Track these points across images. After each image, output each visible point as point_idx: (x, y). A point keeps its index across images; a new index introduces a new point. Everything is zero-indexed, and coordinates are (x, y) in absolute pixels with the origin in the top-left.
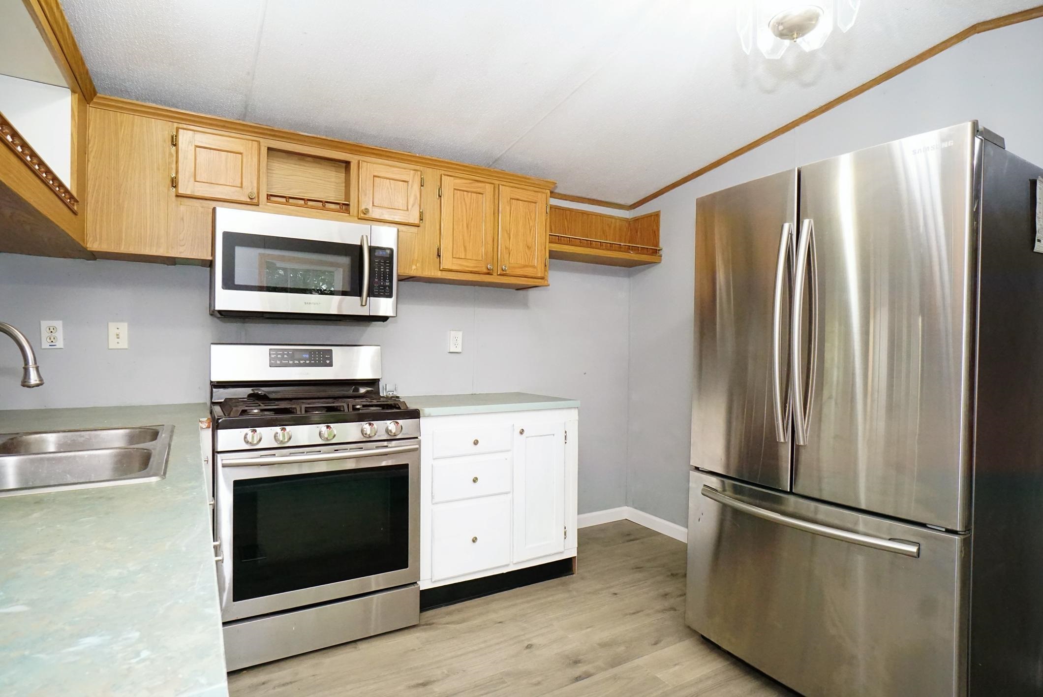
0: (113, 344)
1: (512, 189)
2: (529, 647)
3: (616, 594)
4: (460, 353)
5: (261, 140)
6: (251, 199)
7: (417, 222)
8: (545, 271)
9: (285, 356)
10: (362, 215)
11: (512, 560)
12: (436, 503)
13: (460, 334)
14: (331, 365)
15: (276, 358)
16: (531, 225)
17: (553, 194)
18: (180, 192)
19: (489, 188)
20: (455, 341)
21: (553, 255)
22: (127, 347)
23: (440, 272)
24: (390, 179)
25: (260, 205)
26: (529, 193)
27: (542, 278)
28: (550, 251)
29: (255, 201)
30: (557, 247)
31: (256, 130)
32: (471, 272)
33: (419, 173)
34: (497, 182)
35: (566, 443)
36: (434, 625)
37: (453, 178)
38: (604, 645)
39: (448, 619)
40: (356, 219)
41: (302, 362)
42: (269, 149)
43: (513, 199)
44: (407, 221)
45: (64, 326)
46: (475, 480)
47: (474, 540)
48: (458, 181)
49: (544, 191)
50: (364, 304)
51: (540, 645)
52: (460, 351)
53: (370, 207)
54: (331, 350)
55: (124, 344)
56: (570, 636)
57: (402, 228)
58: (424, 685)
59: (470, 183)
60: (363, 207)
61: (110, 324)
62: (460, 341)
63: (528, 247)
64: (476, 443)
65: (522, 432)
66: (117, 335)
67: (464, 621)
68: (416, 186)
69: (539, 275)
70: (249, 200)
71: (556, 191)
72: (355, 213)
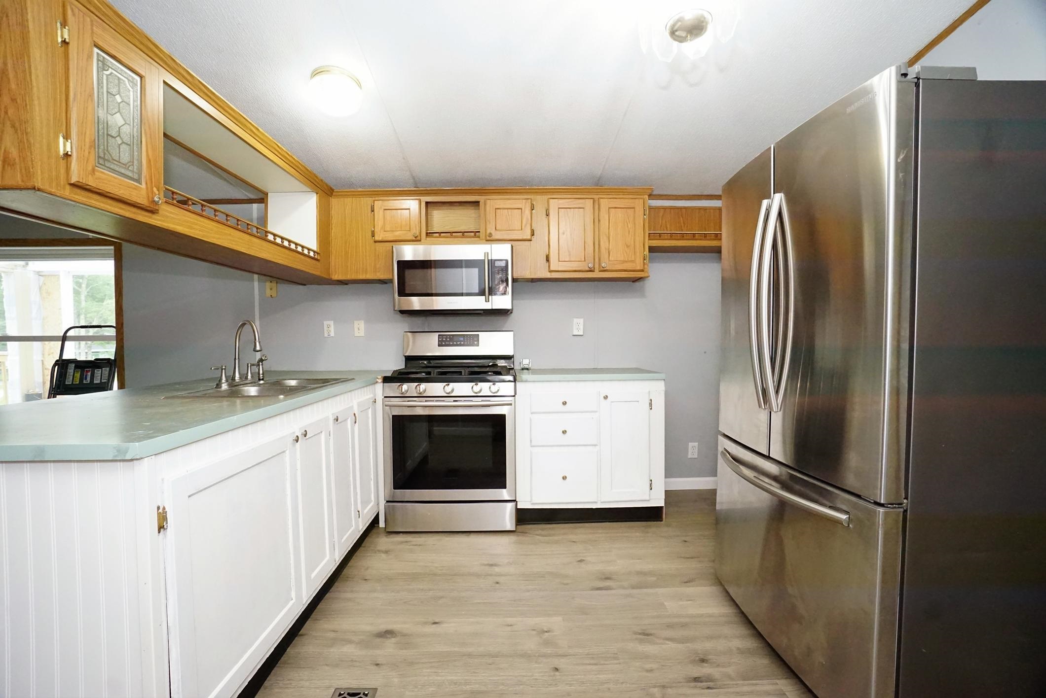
0: (357, 334)
1: (610, 200)
2: (581, 561)
3: (685, 541)
4: (582, 335)
5: (421, 198)
6: (415, 237)
7: (529, 237)
8: (644, 264)
9: (448, 339)
10: (488, 238)
11: (599, 499)
12: (534, 446)
13: (581, 321)
14: (478, 345)
15: (442, 341)
16: (629, 227)
17: (651, 196)
18: (376, 239)
19: (589, 203)
20: (578, 326)
21: (652, 249)
22: (363, 335)
23: (549, 273)
24: (507, 209)
25: (422, 241)
26: (627, 200)
27: (643, 271)
28: (650, 248)
29: (419, 238)
30: (656, 243)
31: (418, 192)
32: (575, 271)
33: (529, 201)
34: (596, 197)
35: (651, 409)
36: (527, 534)
37: (557, 200)
38: (639, 573)
39: (540, 532)
40: (484, 241)
41: (458, 343)
42: (427, 203)
43: (611, 208)
44: (521, 238)
45: (334, 323)
46: (564, 432)
47: (564, 478)
48: (561, 201)
49: (642, 197)
50: (487, 301)
51: (590, 561)
52: (582, 334)
53: (493, 232)
54: (478, 335)
55: (362, 333)
56: (618, 561)
57: (514, 243)
58: (492, 565)
59: (572, 201)
60: (488, 232)
61: (355, 322)
62: (581, 327)
63: (627, 245)
64: (565, 403)
65: (606, 397)
66: (359, 330)
67: (549, 535)
68: (527, 212)
69: (638, 268)
70: (414, 238)
71: (654, 193)
72: (484, 238)
